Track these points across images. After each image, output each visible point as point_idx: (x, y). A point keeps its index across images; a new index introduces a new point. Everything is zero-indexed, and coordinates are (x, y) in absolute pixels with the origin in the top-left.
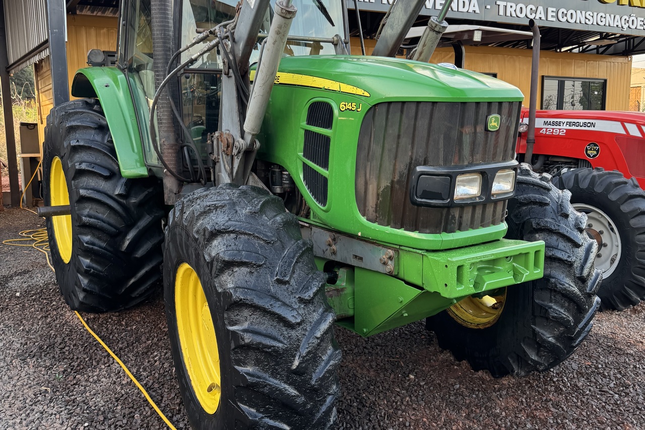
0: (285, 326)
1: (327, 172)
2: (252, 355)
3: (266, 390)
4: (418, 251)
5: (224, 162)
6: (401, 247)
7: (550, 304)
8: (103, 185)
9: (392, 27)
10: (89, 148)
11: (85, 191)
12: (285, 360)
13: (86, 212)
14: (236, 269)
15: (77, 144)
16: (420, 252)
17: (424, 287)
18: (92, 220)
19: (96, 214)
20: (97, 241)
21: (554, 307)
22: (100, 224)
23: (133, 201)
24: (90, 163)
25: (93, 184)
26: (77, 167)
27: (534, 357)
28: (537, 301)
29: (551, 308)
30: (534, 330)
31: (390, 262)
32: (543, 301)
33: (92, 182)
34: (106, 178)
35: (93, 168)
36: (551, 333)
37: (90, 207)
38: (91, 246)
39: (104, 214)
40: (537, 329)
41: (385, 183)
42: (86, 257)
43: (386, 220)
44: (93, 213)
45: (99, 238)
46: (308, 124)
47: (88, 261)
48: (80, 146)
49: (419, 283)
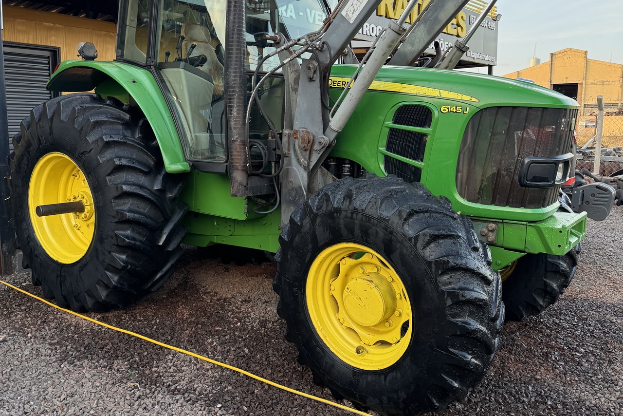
0: (485, 284)
1: (423, 164)
2: (467, 308)
3: (479, 335)
4: (522, 223)
5: (297, 156)
6: (504, 221)
7: (559, 261)
8: (142, 180)
9: (412, 44)
10: (124, 144)
11: (129, 187)
12: (488, 311)
13: (126, 207)
14: (441, 241)
15: (111, 139)
16: (525, 223)
17: (527, 250)
18: (136, 216)
19: (137, 209)
20: (137, 236)
21: (561, 263)
22: (143, 219)
23: (169, 195)
24: (130, 159)
25: (133, 180)
26: (117, 163)
27: (541, 303)
28: (549, 260)
29: (560, 264)
30: (545, 282)
31: (490, 234)
32: (553, 259)
33: (131, 177)
34: (146, 174)
35: (133, 163)
36: (556, 283)
37: (131, 202)
38: (133, 242)
39: (144, 208)
40: (548, 281)
41: (491, 170)
42: (122, 253)
43: (490, 200)
44: (134, 208)
45: (139, 233)
46: (395, 123)
47: (124, 257)
48: (114, 142)
49: (522, 248)
